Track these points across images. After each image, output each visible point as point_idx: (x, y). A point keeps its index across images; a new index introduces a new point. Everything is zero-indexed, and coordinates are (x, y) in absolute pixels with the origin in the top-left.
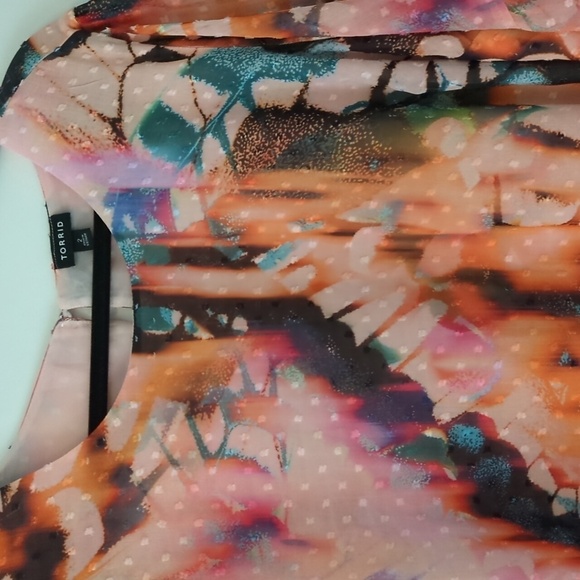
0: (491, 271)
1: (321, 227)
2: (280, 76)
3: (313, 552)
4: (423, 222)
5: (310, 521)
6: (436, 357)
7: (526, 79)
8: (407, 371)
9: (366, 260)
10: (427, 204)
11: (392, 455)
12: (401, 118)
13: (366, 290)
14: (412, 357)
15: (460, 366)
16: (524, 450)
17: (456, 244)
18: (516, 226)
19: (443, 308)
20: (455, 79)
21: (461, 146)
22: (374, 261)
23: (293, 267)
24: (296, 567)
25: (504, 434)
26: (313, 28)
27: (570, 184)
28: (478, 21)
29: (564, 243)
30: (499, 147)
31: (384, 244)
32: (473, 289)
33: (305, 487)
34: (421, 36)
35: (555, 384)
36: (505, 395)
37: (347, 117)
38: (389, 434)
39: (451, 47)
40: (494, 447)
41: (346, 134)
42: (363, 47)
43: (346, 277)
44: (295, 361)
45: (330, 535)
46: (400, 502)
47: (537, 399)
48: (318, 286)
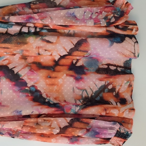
0: (38, 62)
1: (10, 54)
2: (3, 28)
3: (5, 107)
4: (27, 54)
5: (6, 102)
6: (28, 76)
7: (44, 31)
8: (23, 78)
9: (17, 59)
10: (27, 51)
11: (20, 92)
12: (23, 36)
13: (17, 65)
14: (24, 76)
15: (32, 77)
16: (42, 91)
17: (33, 58)
18: (42, 55)
19: (30, 68)
20: (33, 30)
21: (33, 42)
22: (19, 60)
23: (4, 60)
24: (2, 109)
25: (39, 89)
26: (8, 20)
27: (50, 49)
28: (36, 22)
29: (50, 58)
30: (39, 42)
31: (21, 57)
32: (35, 65)
33: (5, 97)
34: (27, 23)
35: (47, 81)
36: (39, 82)
37: (14, 35)
38: (20, 88)
39: (32, 25)
40: (37, 91)
41: (14, 38)
42: (17, 24)
43: (14, 62)
44: (4, 76)
45: (9, 105)
46: (21, 99)
47: (44, 83)
48: (9, 64)
